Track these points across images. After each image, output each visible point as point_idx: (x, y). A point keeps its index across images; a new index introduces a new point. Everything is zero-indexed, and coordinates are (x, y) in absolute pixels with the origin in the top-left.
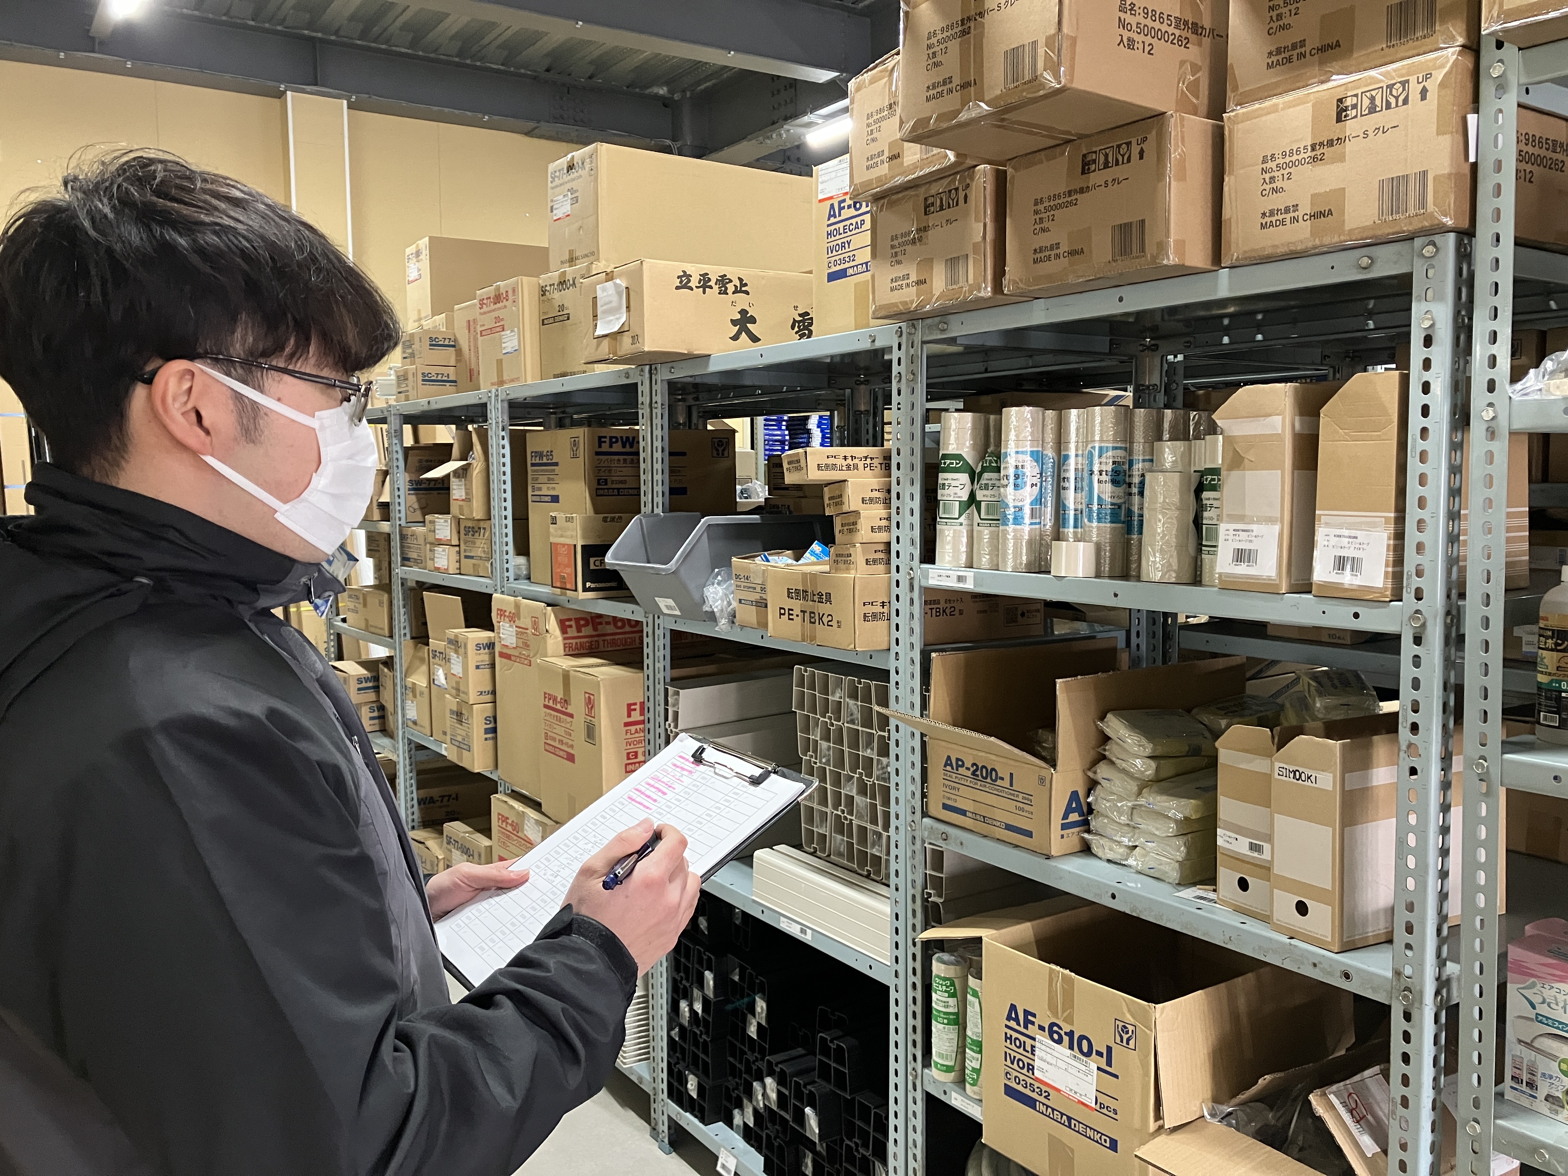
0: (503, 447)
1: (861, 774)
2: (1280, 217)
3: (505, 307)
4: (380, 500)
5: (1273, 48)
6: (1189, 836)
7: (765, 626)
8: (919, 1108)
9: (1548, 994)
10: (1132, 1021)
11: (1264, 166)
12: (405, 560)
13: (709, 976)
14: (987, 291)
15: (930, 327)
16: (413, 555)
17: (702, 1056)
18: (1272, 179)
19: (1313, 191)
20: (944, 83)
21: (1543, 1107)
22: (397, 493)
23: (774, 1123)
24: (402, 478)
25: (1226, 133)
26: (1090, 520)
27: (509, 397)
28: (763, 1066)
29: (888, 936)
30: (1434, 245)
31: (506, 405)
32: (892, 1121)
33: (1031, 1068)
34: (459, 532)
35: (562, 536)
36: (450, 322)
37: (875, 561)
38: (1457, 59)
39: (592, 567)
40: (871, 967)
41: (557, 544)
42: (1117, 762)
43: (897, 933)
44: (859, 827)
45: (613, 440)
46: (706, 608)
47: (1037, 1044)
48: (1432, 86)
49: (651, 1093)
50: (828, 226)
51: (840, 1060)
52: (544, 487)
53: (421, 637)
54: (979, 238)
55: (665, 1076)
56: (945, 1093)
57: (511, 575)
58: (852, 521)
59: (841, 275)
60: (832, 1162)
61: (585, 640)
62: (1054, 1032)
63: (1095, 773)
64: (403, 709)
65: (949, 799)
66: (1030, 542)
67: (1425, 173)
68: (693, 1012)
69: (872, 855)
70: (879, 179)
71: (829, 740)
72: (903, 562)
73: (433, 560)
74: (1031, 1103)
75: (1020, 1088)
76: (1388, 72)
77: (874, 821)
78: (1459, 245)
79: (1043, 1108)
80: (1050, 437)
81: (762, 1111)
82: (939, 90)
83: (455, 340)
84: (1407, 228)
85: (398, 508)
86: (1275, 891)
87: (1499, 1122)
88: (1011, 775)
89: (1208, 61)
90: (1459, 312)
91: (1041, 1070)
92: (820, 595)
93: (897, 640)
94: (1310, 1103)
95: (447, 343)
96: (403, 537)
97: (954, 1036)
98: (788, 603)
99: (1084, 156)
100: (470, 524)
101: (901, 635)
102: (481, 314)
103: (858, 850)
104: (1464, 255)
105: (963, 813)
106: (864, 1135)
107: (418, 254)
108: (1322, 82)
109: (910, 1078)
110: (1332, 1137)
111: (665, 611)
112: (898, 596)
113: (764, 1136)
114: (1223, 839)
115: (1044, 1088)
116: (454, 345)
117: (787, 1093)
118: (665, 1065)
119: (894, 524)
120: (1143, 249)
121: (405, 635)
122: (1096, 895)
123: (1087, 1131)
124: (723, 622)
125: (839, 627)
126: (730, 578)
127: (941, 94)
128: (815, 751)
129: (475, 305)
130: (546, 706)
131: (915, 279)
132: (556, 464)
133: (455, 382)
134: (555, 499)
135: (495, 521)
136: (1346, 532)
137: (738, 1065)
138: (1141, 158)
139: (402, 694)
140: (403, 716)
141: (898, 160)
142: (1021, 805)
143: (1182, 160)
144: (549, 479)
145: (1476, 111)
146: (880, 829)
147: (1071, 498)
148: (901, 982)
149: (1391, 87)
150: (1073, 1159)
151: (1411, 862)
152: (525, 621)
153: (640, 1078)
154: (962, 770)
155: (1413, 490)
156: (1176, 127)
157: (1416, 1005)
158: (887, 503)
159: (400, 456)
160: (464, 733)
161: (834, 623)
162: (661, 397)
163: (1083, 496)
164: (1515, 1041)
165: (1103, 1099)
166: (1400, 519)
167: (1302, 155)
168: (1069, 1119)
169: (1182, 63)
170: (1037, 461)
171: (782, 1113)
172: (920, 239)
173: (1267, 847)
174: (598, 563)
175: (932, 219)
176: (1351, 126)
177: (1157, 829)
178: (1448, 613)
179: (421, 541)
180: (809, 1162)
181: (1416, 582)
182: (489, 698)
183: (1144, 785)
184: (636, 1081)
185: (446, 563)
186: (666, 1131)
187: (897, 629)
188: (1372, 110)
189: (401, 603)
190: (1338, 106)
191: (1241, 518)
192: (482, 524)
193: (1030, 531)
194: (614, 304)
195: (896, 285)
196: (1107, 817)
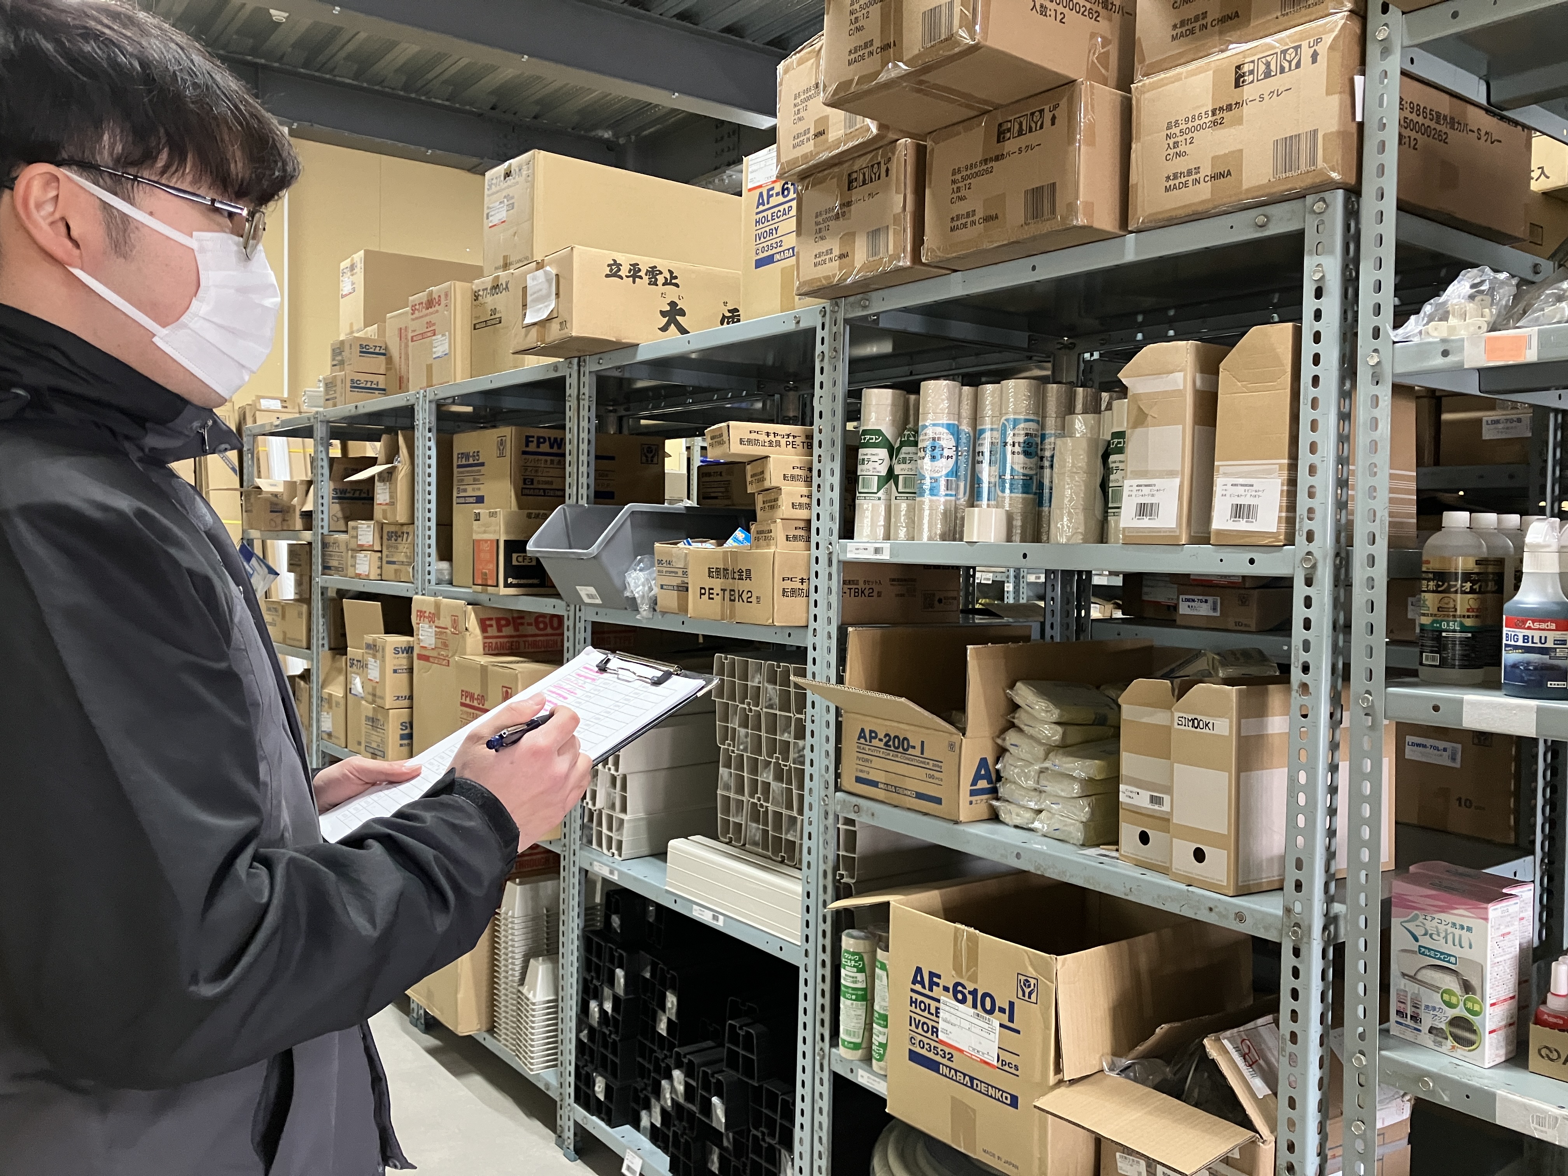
0: (430, 449)
1: (777, 758)
2: (1183, 180)
3: (437, 311)
4: (304, 509)
5: (1178, 21)
6: (1093, 798)
7: (686, 611)
8: (826, 1089)
9: (1431, 925)
10: (1034, 974)
11: (1168, 132)
12: (326, 568)
13: (620, 973)
14: (906, 262)
15: (852, 305)
16: (334, 563)
17: (610, 1056)
18: (1176, 144)
19: (1212, 155)
20: (866, 47)
21: (1427, 1039)
22: (320, 501)
23: (680, 1119)
24: (327, 487)
25: (1134, 102)
26: (1003, 491)
27: (438, 397)
28: (671, 1062)
29: (798, 915)
30: (1324, 201)
31: (434, 406)
32: (799, 1105)
33: (935, 1030)
34: (382, 538)
35: (485, 532)
36: (382, 332)
37: (795, 538)
38: (1345, 23)
39: (515, 563)
40: (781, 949)
41: (479, 541)
42: (1025, 728)
43: (808, 911)
44: (775, 812)
45: (540, 441)
46: (627, 594)
47: (941, 1006)
48: (1323, 49)
49: (558, 1099)
50: (757, 213)
51: (749, 1047)
52: (469, 488)
53: (339, 647)
54: (898, 208)
55: (572, 1079)
56: (852, 1071)
57: (433, 577)
58: (773, 496)
59: (769, 260)
60: (738, 1157)
61: (506, 640)
62: (958, 992)
63: (1004, 740)
64: (318, 721)
65: (861, 771)
66: (945, 514)
67: (1315, 132)
68: (603, 1012)
69: (787, 840)
70: (805, 156)
71: (746, 726)
72: (822, 539)
73: (354, 566)
74: (933, 1066)
75: (923, 1052)
76: (1282, 39)
77: (790, 807)
78: (1347, 201)
79: (946, 1071)
80: (966, 410)
81: (669, 1109)
82: (861, 53)
83: (386, 349)
84: (1299, 185)
85: (320, 516)
86: (1174, 840)
87: (1383, 1053)
88: (923, 743)
89: (1117, 34)
90: (1347, 266)
91: (945, 1032)
92: (740, 571)
93: (815, 616)
94: (1204, 1047)
95: (377, 350)
96: (325, 545)
97: (862, 1012)
98: (709, 583)
99: (1000, 125)
100: (393, 529)
101: (820, 611)
102: (413, 320)
103: (773, 836)
104: (1352, 213)
105: (874, 784)
106: (771, 1124)
107: (352, 267)
108: (1222, 51)
109: (818, 1058)
110: (1224, 1078)
111: (587, 600)
112: (817, 573)
113: (671, 1135)
114: (1127, 794)
115: (947, 1050)
116: (384, 353)
117: (694, 1084)
118: (572, 1069)
119: (815, 502)
120: (1053, 211)
121: (323, 645)
122: (1002, 855)
123: (989, 1090)
124: (644, 608)
125: (758, 602)
126: (653, 566)
127: (862, 57)
128: (733, 740)
129: (406, 313)
130: (463, 704)
131: (838, 253)
132: (482, 464)
133: (384, 390)
134: (480, 500)
135: (419, 523)
136: (1241, 481)
137: (647, 1065)
138: (1053, 124)
139: (318, 705)
140: (318, 728)
141: (823, 137)
142: (932, 773)
143: (1091, 126)
144: (475, 480)
145: (1363, 73)
146: (795, 813)
147: (986, 473)
148: (811, 962)
149: (1284, 52)
150: (974, 1120)
151: (1302, 799)
152: (445, 621)
153: (547, 1085)
154: (875, 742)
155: (1305, 436)
156: (1086, 95)
157: (1305, 940)
158: (809, 481)
159: (326, 464)
160: (379, 740)
161: (753, 599)
162: (589, 389)
163: (995, 469)
164: (1399, 974)
165: (1006, 1057)
166: (1293, 467)
167: (1204, 120)
168: (972, 1079)
169: (1093, 36)
170: (952, 434)
171: (690, 1106)
172: (844, 214)
173: (1167, 798)
174: (520, 559)
175: (856, 194)
176: (1248, 91)
177: (1062, 790)
178: (1337, 555)
179: (343, 548)
180: (715, 1158)
181: (1307, 525)
182: (406, 703)
183: (1051, 749)
184: (543, 1088)
185: (367, 568)
186: (572, 1137)
187: (816, 606)
188: (1268, 75)
189: (320, 612)
190: (1236, 72)
191: (1144, 474)
192: (405, 529)
193: (946, 502)
194: (544, 292)
195: (819, 260)
196: (1014, 783)
